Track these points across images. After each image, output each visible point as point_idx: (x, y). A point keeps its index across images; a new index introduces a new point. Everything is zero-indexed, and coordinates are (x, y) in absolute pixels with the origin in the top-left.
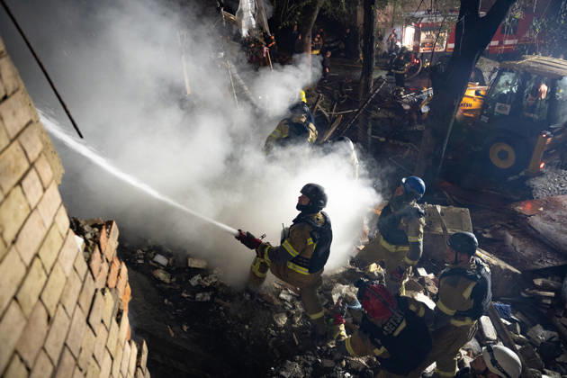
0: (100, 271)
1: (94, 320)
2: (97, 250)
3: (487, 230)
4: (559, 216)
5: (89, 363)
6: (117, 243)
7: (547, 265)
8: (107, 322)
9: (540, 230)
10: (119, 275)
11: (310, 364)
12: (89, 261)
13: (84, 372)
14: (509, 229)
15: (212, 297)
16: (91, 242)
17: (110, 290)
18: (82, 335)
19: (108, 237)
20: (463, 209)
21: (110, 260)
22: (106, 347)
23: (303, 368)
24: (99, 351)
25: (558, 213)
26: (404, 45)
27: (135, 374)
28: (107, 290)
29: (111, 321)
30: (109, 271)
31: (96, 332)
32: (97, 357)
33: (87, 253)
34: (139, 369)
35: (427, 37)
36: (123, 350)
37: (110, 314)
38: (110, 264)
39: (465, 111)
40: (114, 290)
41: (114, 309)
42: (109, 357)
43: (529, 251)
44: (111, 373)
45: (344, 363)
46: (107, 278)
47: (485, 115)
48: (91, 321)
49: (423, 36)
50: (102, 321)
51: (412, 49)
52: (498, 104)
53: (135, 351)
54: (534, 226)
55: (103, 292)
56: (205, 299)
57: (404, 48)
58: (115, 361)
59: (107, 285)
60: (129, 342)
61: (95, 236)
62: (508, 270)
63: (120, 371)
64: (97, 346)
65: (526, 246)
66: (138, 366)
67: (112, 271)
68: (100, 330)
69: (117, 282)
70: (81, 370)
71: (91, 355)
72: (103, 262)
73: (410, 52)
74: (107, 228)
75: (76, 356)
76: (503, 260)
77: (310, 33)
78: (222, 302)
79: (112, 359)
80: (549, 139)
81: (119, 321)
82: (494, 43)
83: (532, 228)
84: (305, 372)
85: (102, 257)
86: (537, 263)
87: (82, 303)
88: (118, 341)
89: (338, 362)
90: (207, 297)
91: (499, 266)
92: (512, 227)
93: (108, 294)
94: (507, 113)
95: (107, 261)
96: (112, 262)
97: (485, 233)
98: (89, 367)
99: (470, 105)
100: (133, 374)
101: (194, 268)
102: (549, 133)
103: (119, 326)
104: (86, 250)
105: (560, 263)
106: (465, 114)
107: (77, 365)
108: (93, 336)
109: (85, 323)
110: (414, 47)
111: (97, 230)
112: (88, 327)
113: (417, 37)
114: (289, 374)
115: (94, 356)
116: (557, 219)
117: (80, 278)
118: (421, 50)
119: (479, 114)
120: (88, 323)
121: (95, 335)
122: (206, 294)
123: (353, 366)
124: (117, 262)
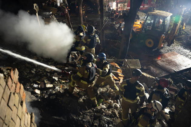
0: (12, 86)
1: (11, 104)
2: (10, 79)
3: (145, 66)
4: (165, 60)
5: (10, 122)
6: (18, 77)
7: (163, 75)
8: (17, 105)
9: (160, 65)
10: (20, 88)
11: (93, 115)
12: (7, 82)
13: (8, 126)
14: (151, 65)
15: (56, 97)
16: (7, 76)
17: (17, 93)
18: (6, 110)
19: (14, 74)
20: (137, 60)
21: (16, 83)
22: (17, 115)
23: (90, 117)
24: (14, 117)
25: (165, 59)
26: (113, 8)
27: (31, 125)
28: (16, 93)
29: (18, 105)
30: (16, 87)
31: (12, 109)
32: (13, 119)
33: (5, 80)
34: (32, 123)
35: (120, 5)
36: (25, 116)
37: (18, 102)
38: (16, 84)
39: (137, 29)
40: (18, 94)
41: (19, 100)
42: (19, 119)
43: (158, 72)
44: (20, 125)
45: (104, 114)
46: (15, 89)
47: (144, 30)
48: (9, 105)
49: (119, 5)
50: (14, 105)
51: (115, 10)
52: (148, 26)
53: (30, 116)
54: (159, 64)
55: (14, 94)
56: (53, 98)
57: (113, 9)
58: (22, 120)
59: (15, 92)
60: (27, 113)
61: (8, 73)
62: (152, 78)
63: (24, 124)
64: (13, 115)
65: (157, 70)
66: (31, 122)
67: (17, 87)
68: (14, 109)
69: (20, 91)
70: (6, 125)
71: (11, 118)
72: (13, 83)
73: (115, 11)
74: (13, 71)
75: (4, 119)
76: (150, 75)
77: (81, 5)
78: (60, 98)
79: (20, 119)
80: (164, 37)
81: (22, 105)
82: (141, 7)
83: (158, 64)
84: (91, 119)
85: (12, 81)
86: (160, 75)
87: (4, 98)
88: (22, 112)
89: (102, 113)
90: (54, 97)
91: (150, 77)
92: (152, 64)
93: (16, 94)
94: (151, 29)
95: (15, 83)
96: (17, 84)
97: (144, 67)
98: (10, 123)
99: (138, 27)
100: (29, 125)
101: (49, 88)
102: (164, 35)
103: (22, 107)
104: (5, 78)
105: (167, 74)
106: (137, 30)
107: (4, 123)
108: (11, 111)
109: (7, 106)
110: (116, 9)
111: (9, 71)
112: (8, 107)
113: (117, 5)
114: (86, 120)
115: (12, 119)
116: (165, 61)
117: (3, 88)
118: (119, 10)
119: (141, 30)
120: (8, 105)
121: (12, 110)
122: (54, 96)
123: (107, 114)
124: (19, 84)
